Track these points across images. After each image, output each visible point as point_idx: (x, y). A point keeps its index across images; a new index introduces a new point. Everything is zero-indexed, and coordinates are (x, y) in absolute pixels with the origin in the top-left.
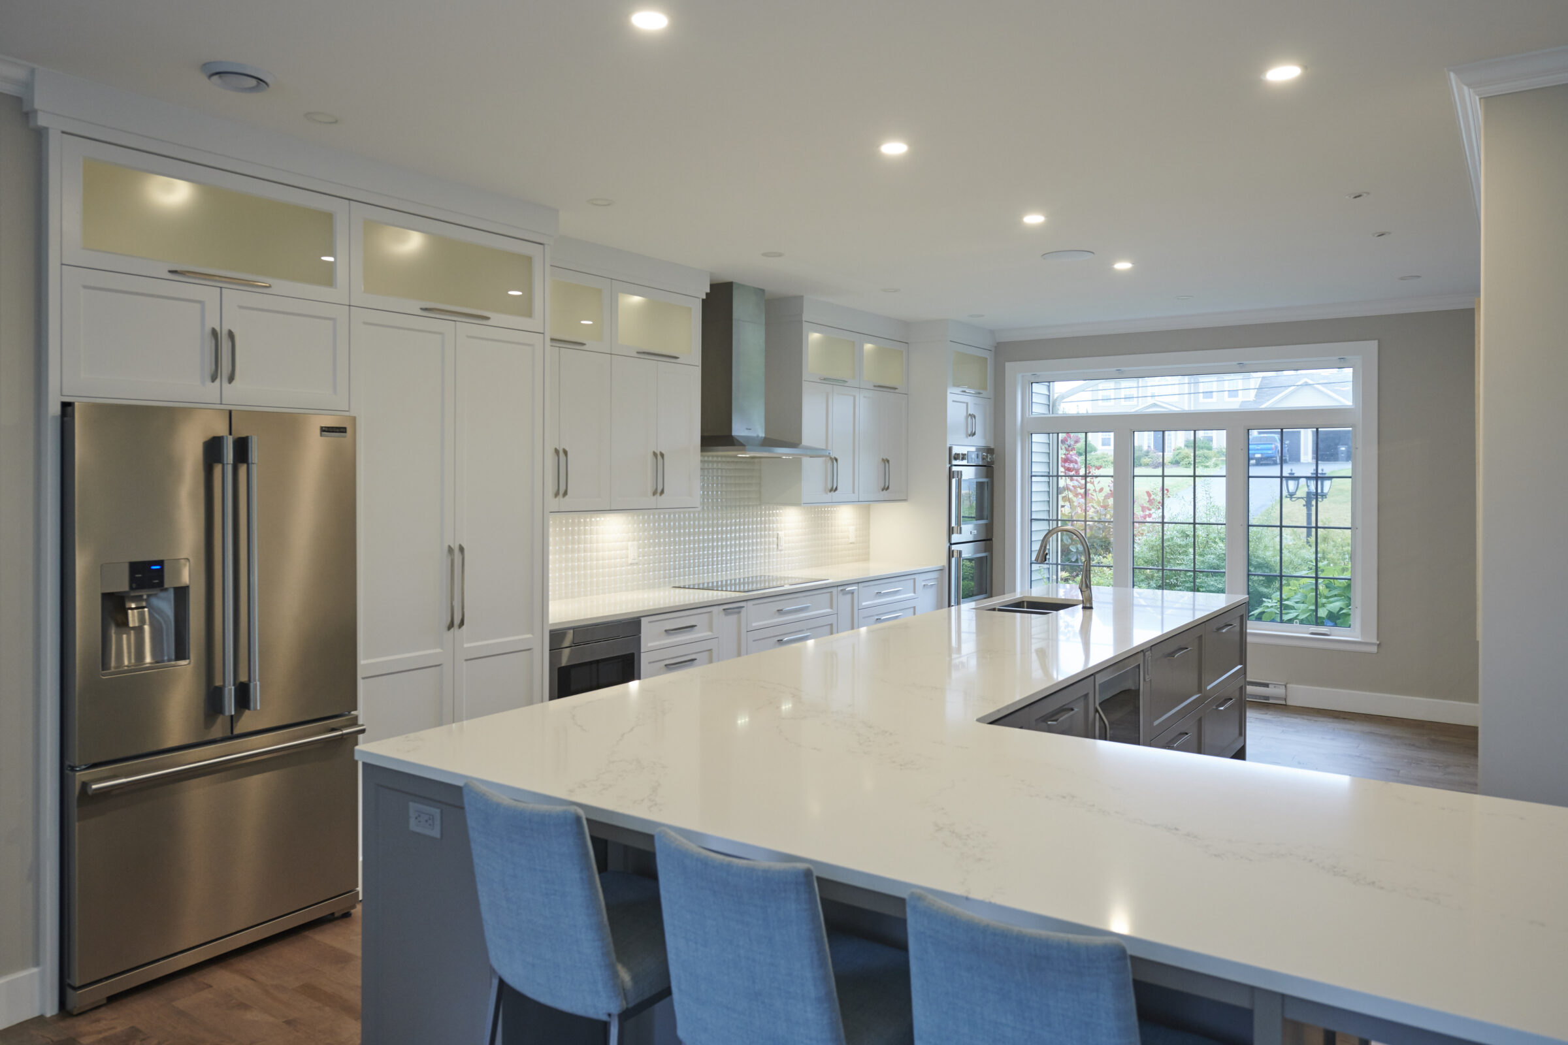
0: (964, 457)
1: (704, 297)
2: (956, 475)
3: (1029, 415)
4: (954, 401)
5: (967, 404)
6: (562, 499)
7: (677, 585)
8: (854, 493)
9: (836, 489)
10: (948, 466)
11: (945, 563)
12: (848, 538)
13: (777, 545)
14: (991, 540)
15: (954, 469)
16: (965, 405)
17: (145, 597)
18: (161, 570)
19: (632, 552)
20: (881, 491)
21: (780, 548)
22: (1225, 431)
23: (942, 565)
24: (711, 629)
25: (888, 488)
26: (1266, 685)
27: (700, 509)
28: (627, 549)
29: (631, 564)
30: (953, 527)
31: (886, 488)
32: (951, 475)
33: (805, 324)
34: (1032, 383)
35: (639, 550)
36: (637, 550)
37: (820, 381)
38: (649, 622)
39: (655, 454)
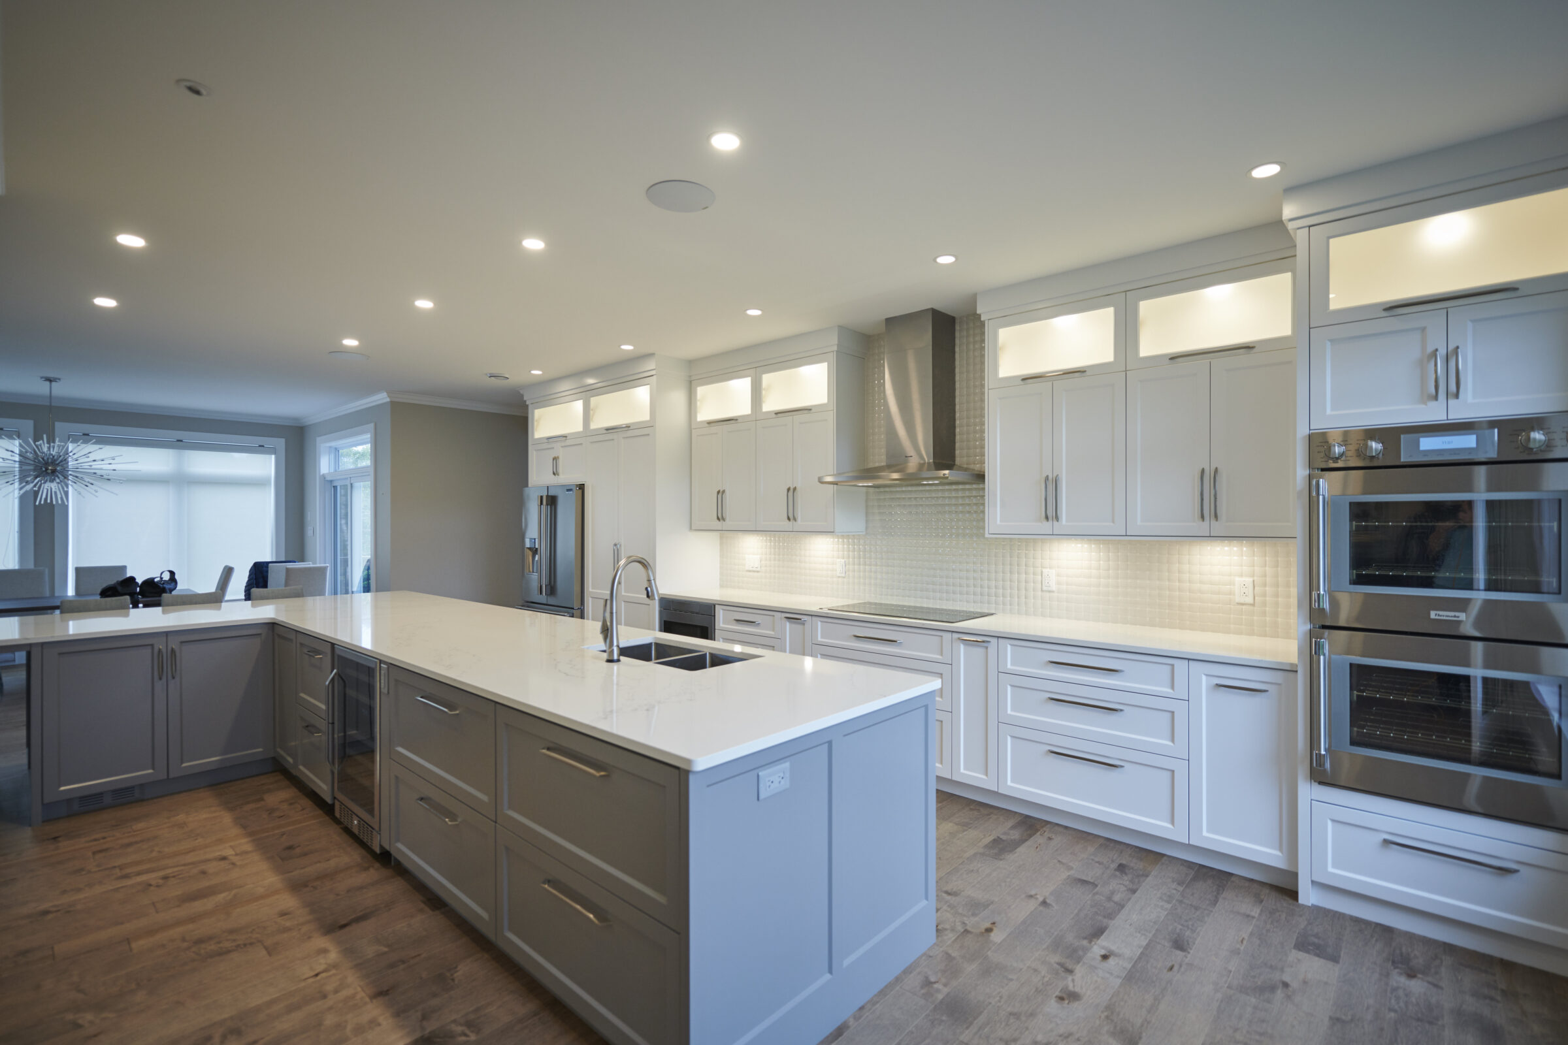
1: (837, 348)
2: (1319, 489)
5: (1424, 329)
8: (1113, 522)
9: (1057, 518)
10: (1303, 472)
12: (1234, 595)
16: (1417, 335)
20: (1200, 522)
23: (1292, 661)
24: (774, 629)
25: (1217, 517)
31: (1209, 516)
32: (1314, 490)
33: (990, 325)
35: (847, 566)
36: (845, 566)
37: (1022, 383)
38: (722, 610)
39: (789, 489)
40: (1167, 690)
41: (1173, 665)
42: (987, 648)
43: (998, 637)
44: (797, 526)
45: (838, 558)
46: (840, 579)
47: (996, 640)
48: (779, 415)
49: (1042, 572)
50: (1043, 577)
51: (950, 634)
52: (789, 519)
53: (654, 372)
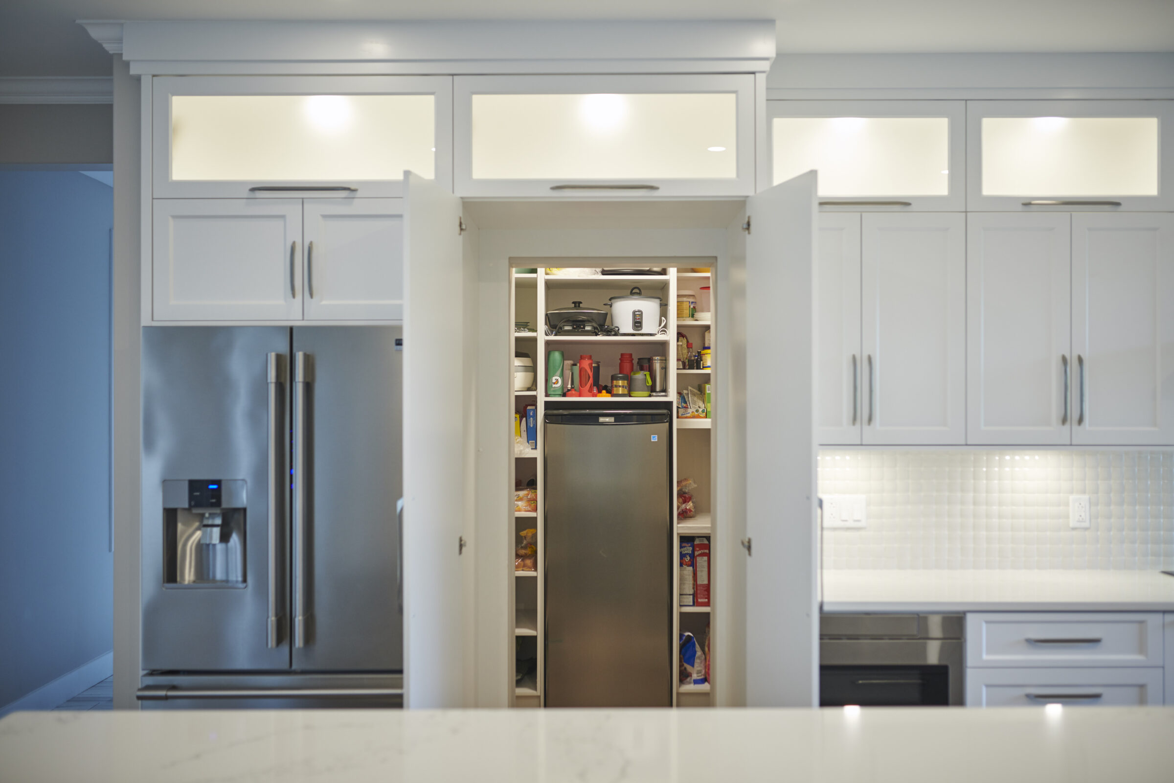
6: (866, 428)
17: (207, 515)
18: (219, 489)
24: (1140, 650)
28: (1067, 504)
29: (1074, 529)
35: (1093, 508)
36: (1090, 507)
38: (987, 622)
39: (1064, 360)
44: (1081, 433)
45: (1072, 492)
46: (1074, 532)
48: (1033, 207)
52: (1064, 421)
53: (765, 66)
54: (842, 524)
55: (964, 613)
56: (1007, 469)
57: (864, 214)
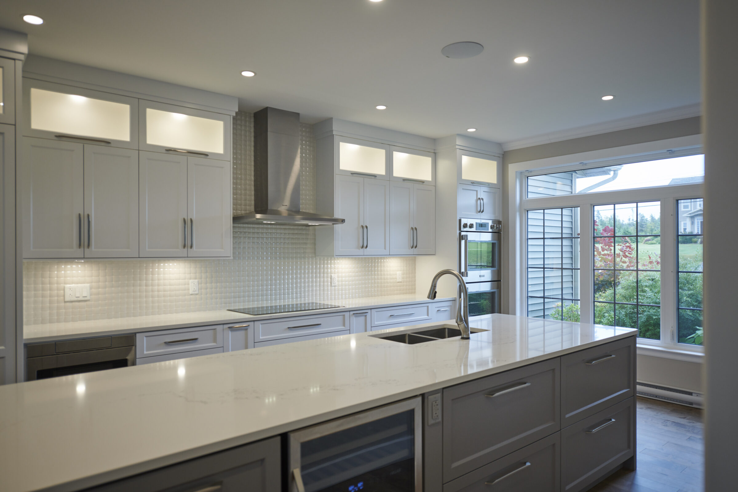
0: (471, 226)
1: (234, 115)
2: (464, 237)
3: (525, 198)
4: (463, 189)
5: (477, 191)
6: (86, 250)
7: (232, 308)
8: (385, 249)
9: (367, 247)
10: (458, 232)
11: (455, 295)
12: (397, 279)
13: (331, 283)
14: (500, 281)
15: (463, 233)
16: (475, 192)
19: (193, 286)
20: (411, 249)
21: (333, 285)
22: (659, 203)
23: (454, 297)
24: (215, 341)
25: (416, 247)
26: (690, 394)
27: (232, 258)
28: (189, 284)
29: (192, 294)
30: (463, 272)
31: (414, 246)
32: (461, 238)
33: (336, 138)
34: (527, 177)
35: (199, 285)
36: (198, 285)
37: (351, 175)
38: (146, 337)
39: (184, 220)
40: (427, 317)
41: (428, 306)
42: (366, 316)
43: (371, 309)
44: (192, 252)
45: (191, 279)
46: (192, 296)
47: (370, 310)
48: (171, 152)
49: (331, 276)
50: (332, 278)
51: (348, 313)
52: (184, 247)
53: (22, 57)
54: (76, 299)
55: (135, 333)
56: (162, 270)
57: (85, 145)
